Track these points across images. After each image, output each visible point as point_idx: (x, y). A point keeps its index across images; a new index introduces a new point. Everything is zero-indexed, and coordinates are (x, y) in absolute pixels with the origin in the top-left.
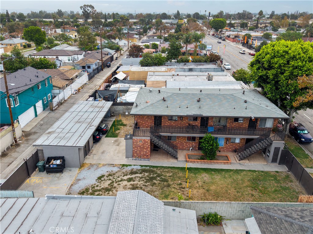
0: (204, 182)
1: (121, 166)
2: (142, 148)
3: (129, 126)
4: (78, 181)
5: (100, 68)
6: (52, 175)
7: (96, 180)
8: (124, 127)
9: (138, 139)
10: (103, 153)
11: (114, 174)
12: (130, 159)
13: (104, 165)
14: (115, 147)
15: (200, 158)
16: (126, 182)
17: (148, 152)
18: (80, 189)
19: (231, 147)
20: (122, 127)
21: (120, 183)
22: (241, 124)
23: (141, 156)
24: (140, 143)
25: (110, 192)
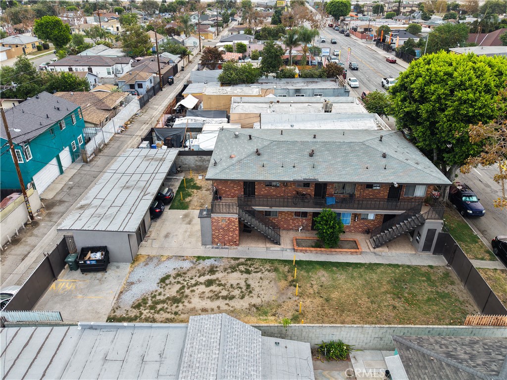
0: (321, 286)
1: (195, 260)
2: (227, 230)
3: (205, 189)
4: (130, 285)
5: (157, 86)
6: (90, 275)
7: (158, 283)
8: (198, 191)
9: (219, 217)
10: (167, 236)
11: (185, 273)
12: (208, 246)
13: (169, 258)
14: (184, 226)
15: (314, 245)
16: (204, 286)
17: (235, 236)
18: (133, 300)
19: (362, 225)
20: (195, 191)
21: (194, 288)
22: (377, 191)
23: (226, 242)
24: (223, 224)
25: (180, 305)
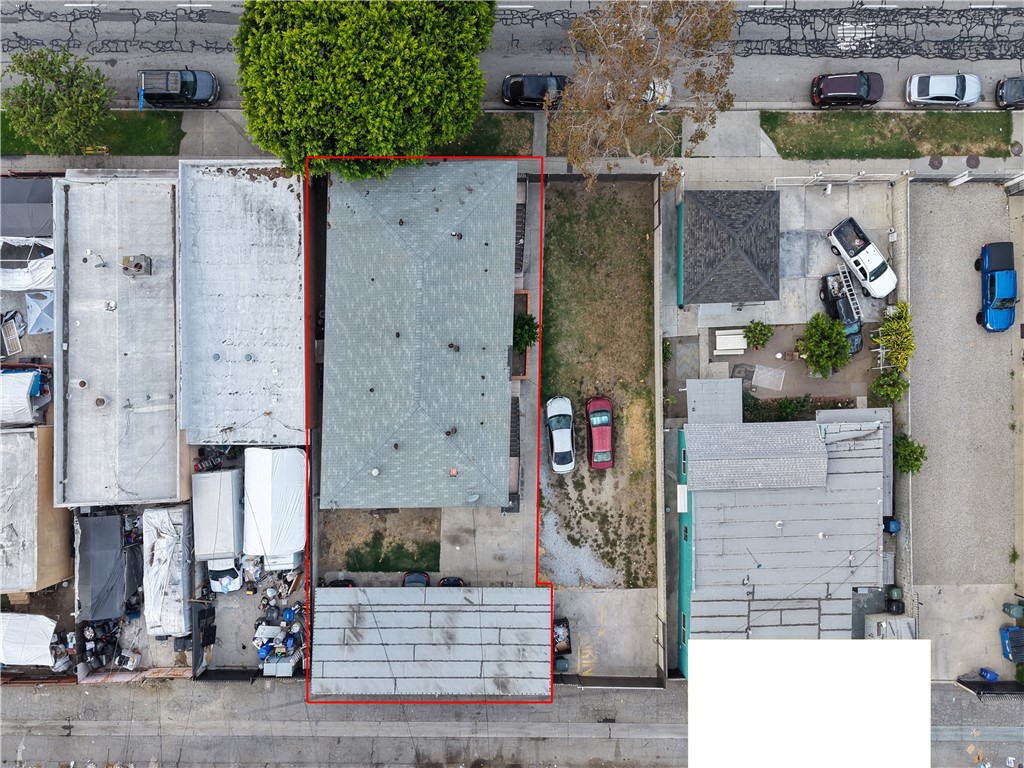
1: (543, 509)
4: (584, 580)
7: (580, 547)
11: (564, 518)
13: (540, 544)
16: (584, 491)
18: (603, 569)
25: (609, 514)
